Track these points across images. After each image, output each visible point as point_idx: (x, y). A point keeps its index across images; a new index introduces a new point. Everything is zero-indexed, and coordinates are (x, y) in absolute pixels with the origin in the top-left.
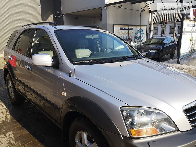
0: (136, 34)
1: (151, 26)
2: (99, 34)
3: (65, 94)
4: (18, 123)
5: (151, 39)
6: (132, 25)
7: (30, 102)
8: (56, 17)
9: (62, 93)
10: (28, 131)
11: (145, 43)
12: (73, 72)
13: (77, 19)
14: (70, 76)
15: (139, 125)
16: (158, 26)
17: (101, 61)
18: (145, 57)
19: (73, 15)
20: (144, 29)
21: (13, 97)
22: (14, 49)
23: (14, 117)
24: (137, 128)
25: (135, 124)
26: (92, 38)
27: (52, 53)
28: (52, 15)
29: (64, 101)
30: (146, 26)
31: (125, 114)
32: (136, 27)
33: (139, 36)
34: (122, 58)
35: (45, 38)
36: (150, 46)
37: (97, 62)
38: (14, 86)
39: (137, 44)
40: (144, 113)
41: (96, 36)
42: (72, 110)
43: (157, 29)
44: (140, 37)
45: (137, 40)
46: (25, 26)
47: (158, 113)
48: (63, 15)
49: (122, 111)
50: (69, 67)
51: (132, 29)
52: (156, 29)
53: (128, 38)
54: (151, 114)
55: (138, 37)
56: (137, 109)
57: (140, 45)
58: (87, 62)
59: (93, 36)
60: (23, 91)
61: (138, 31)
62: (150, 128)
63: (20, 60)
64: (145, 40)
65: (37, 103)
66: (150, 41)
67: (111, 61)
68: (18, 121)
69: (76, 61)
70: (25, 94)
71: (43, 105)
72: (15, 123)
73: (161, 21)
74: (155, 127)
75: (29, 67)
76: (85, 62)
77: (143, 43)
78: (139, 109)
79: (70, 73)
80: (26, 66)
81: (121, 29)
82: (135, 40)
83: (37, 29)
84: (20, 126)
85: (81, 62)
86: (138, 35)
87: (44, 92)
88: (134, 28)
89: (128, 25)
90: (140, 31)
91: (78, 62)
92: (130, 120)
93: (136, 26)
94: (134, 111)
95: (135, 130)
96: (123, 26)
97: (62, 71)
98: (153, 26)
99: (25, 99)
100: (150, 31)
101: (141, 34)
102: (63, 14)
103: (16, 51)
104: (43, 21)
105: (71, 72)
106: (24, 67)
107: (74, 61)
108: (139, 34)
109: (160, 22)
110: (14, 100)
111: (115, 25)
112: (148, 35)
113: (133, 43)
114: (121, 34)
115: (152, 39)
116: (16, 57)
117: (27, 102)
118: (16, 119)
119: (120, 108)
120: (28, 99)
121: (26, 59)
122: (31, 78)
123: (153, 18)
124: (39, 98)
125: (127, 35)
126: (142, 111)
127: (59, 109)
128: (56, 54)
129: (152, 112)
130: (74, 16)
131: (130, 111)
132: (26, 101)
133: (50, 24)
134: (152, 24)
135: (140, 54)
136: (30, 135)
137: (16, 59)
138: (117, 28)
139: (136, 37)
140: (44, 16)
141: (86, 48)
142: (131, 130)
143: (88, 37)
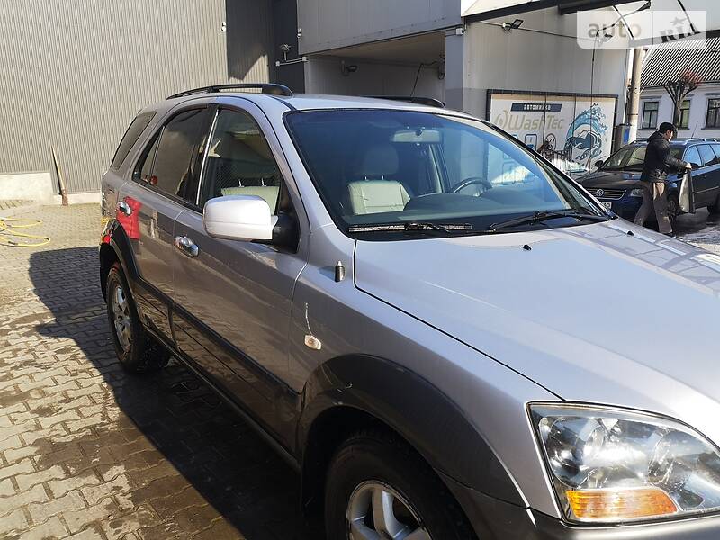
0: (573, 128)
1: (631, 97)
2: (442, 127)
3: (318, 345)
4: (143, 438)
5: (633, 147)
6: (560, 95)
7: (184, 366)
8: (278, 64)
9: (307, 339)
10: (178, 469)
11: (609, 165)
12: (347, 267)
13: (354, 71)
14: (337, 279)
15: (598, 476)
16: (661, 97)
17: (451, 227)
18: (615, 218)
19: (340, 58)
20: (607, 107)
21: (127, 346)
22: (137, 177)
23: (130, 416)
24: (591, 488)
25: (582, 468)
26: (415, 143)
27: (273, 193)
28: (266, 57)
29: (312, 370)
30: (612, 96)
31: (545, 428)
32: (572, 103)
33: (584, 136)
34: (530, 218)
35: (241, 141)
36: (626, 176)
37: (435, 229)
38: (132, 308)
39: (575, 166)
40: (617, 429)
41: (430, 135)
42: (341, 403)
43: (654, 108)
44: (589, 141)
45: (576, 152)
46: (176, 96)
47: (674, 436)
48: (304, 59)
49: (536, 419)
50: (335, 248)
51: (557, 108)
52: (650, 108)
53: (540, 143)
54: (649, 435)
55: (579, 139)
56: (593, 413)
57: (588, 169)
58: (397, 228)
59: (419, 134)
60: (164, 325)
61: (580, 115)
62: (634, 491)
63: (155, 216)
64: (606, 152)
65: (209, 370)
66: (628, 157)
67: (489, 228)
68: (145, 430)
69: (361, 226)
70: (170, 336)
71: (230, 376)
72: (132, 436)
73: (674, 78)
74: (662, 486)
75: (190, 243)
76: (392, 228)
77: (599, 164)
78: (600, 414)
79: (337, 269)
80: (178, 238)
81: (516, 107)
82: (567, 149)
83: (221, 108)
84: (151, 448)
85: (376, 229)
86: (582, 131)
87: (233, 328)
88: (567, 104)
89: (544, 94)
90: (590, 117)
91: (367, 229)
92: (566, 454)
93: (575, 96)
94: (581, 420)
95: (580, 494)
96: (523, 96)
97: (306, 258)
98: (641, 98)
99: (170, 355)
100: (629, 115)
101: (593, 130)
102: (303, 56)
103: (144, 184)
104: (233, 81)
105: (340, 264)
106: (173, 243)
107: (352, 226)
108: (587, 127)
109: (671, 83)
110: (131, 357)
111: (493, 95)
112: (620, 132)
113: (560, 161)
114: (515, 128)
115: (637, 147)
116: (140, 205)
117: (174, 366)
118: (135, 424)
119: (529, 405)
120: (181, 355)
121: (179, 213)
122: (190, 278)
123: (641, 66)
124: (219, 353)
125: (538, 131)
126: (610, 423)
127: (291, 395)
128: (290, 198)
129: (652, 428)
130: (343, 62)
131: (567, 419)
132: (171, 362)
133: (266, 89)
134: (638, 91)
135: (598, 203)
136: (185, 481)
137: (141, 210)
138: (500, 105)
139: (572, 141)
140: (238, 62)
141: (389, 178)
142: (569, 494)
143: (400, 137)
